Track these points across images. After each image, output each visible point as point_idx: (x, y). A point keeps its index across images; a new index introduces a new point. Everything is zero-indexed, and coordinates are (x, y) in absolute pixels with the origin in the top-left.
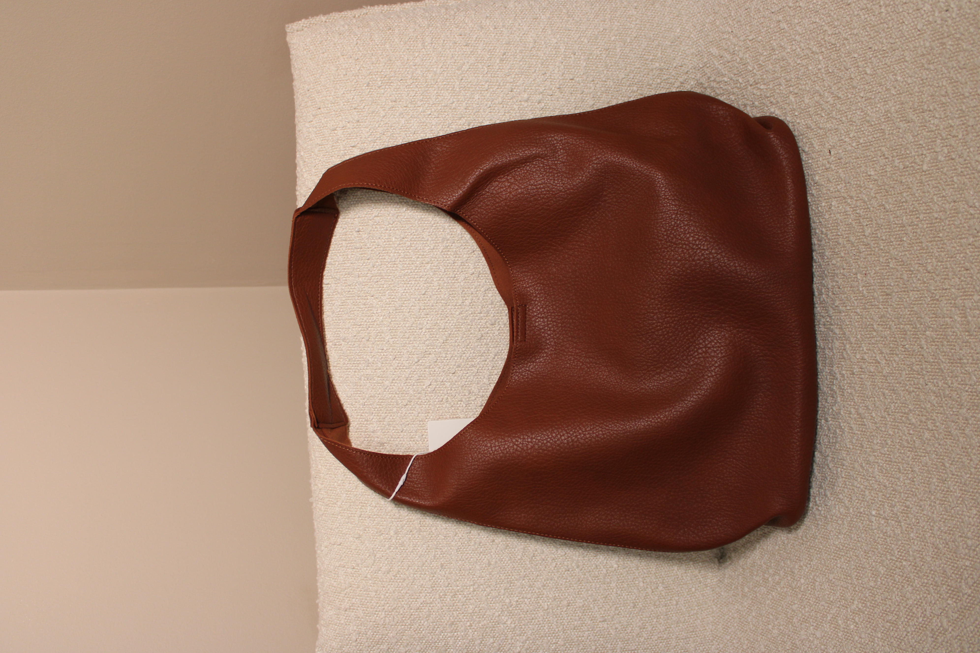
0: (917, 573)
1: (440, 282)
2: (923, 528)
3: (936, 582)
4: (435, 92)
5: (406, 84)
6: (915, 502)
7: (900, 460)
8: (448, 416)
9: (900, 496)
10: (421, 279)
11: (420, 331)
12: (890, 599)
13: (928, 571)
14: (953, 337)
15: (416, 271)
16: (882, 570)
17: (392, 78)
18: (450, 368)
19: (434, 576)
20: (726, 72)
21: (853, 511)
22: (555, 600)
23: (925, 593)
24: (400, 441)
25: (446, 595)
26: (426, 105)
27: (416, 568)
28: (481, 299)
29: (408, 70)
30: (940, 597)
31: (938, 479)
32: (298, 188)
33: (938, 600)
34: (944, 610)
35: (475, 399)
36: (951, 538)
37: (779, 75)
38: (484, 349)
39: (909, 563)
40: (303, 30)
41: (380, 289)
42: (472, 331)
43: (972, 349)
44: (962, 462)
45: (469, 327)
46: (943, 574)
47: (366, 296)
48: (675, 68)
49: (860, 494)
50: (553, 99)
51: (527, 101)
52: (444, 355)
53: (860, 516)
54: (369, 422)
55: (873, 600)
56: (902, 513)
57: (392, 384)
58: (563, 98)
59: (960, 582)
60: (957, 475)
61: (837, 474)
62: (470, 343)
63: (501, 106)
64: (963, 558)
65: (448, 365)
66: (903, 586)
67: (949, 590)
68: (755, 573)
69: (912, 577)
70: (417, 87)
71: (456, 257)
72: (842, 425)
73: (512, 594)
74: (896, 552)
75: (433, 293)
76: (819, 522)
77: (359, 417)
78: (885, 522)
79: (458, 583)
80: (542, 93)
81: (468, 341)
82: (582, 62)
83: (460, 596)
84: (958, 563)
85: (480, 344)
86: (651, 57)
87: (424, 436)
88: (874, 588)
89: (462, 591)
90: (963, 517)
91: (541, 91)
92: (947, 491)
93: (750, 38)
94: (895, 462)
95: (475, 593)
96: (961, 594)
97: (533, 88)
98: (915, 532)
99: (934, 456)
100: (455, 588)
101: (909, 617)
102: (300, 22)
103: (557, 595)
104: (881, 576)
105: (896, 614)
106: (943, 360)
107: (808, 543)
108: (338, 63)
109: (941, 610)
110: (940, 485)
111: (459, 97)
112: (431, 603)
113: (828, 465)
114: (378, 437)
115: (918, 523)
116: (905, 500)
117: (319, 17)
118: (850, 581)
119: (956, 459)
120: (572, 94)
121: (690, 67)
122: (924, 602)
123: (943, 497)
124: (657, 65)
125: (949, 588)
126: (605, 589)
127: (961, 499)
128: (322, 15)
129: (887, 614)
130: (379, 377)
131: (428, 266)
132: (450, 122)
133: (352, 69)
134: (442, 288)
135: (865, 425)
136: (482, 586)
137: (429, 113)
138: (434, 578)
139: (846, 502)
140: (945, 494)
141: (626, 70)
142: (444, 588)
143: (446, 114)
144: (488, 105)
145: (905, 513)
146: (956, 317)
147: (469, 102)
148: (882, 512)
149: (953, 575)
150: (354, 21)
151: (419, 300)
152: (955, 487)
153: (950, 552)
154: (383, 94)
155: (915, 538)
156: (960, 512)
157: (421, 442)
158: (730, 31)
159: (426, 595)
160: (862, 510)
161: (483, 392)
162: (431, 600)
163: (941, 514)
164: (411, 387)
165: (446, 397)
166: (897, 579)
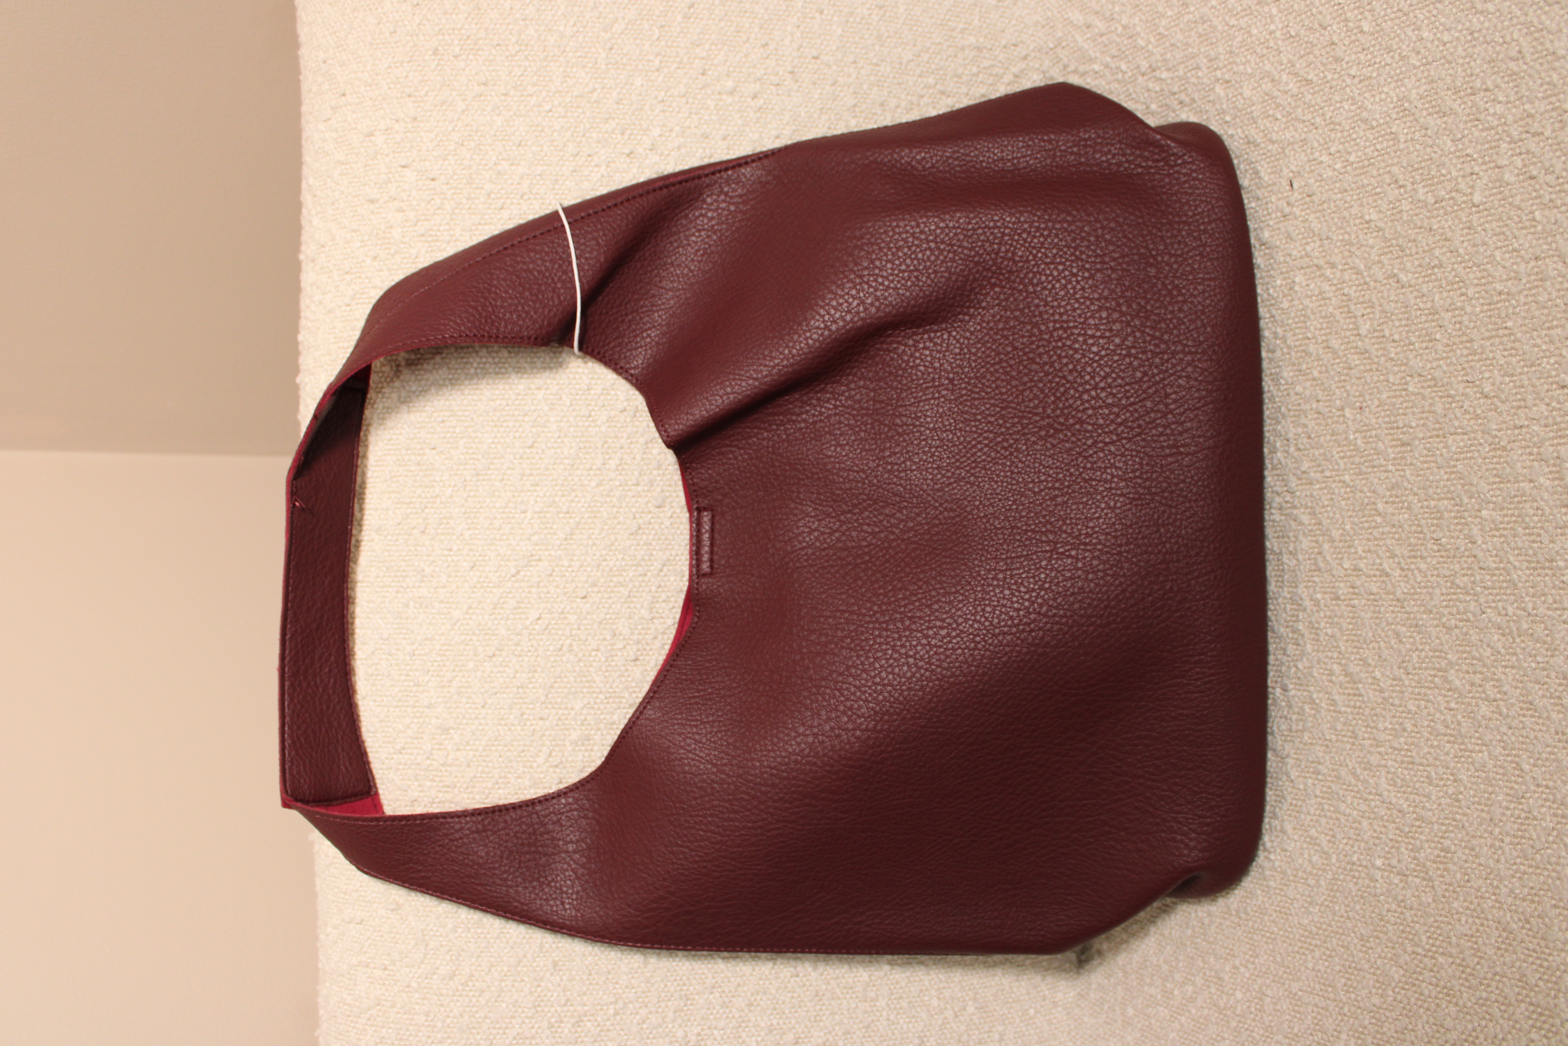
0: (1467, 980)
1: (562, 424)
2: (1478, 890)
3: (1506, 998)
4: (561, 69)
5: (507, 53)
6: (1462, 840)
7: (1431, 760)
8: (572, 679)
9: (1432, 830)
10: (527, 418)
11: (523, 515)
13: (1489, 976)
14: (1535, 518)
15: (517, 402)
16: (1396, 974)
17: (481, 42)
18: (577, 587)
19: (539, 986)
20: (1098, 54)
21: (1338, 860)
22: (771, 1031)
23: (1484, 1018)
24: (480, 724)
25: (562, 1022)
27: (505, 969)
28: (638, 457)
29: (511, 27)
30: (1513, 1027)
31: (1507, 794)
33: (1510, 1033)
35: (624, 647)
36: (1536, 909)
37: (1195, 51)
38: (642, 552)
39: (1451, 960)
41: (449, 435)
42: (621, 519)
44: (1556, 760)
45: (615, 510)
46: (1520, 980)
47: (422, 449)
48: (1005, 47)
49: (1351, 827)
50: (780, 92)
51: (731, 93)
52: (566, 563)
53: (1351, 870)
54: (421, 689)
55: (1377, 1032)
56: (1435, 862)
57: (467, 616)
58: (798, 91)
59: (1555, 997)
60: (1547, 787)
61: (1305, 790)
62: (616, 540)
63: (684, 100)
65: (573, 581)
66: (1438, 1005)
67: (1533, 1012)
68: (1148, 981)
69: (1457, 988)
70: (526, 58)
71: (592, 378)
72: (1315, 696)
73: (689, 1020)
74: (1424, 938)
75: (549, 445)
76: (1272, 883)
77: (403, 678)
78: (1401, 881)
79: (585, 998)
80: (759, 80)
81: (613, 537)
82: (834, 27)
83: (589, 1024)
84: (1551, 958)
85: (635, 542)
86: (961, 26)
87: (525, 717)
88: (1380, 1008)
89: (592, 1015)
90: (1558, 868)
91: (758, 75)
92: (1527, 818)
94: (1421, 764)
95: (618, 1017)
96: (1558, 1022)
97: (744, 70)
98: (1461, 898)
99: (1499, 750)
100: (579, 1008)
103: (775, 1022)
104: (1393, 984)
106: (1517, 564)
107: (1251, 923)
108: (380, 11)
110: (1512, 805)
111: (606, 81)
112: (533, 1038)
113: (1287, 774)
114: (437, 718)
115: (1468, 881)
118: (1332, 996)
119: (1544, 756)
120: (815, 84)
121: (1031, 47)
122: (1482, 1037)
123: (1519, 830)
124: (972, 40)
125: (1532, 1008)
126: (866, 1012)
127: (1555, 833)
130: (442, 602)
132: (588, 126)
133: (406, 22)
134: (566, 436)
135: (1360, 695)
136: (631, 1006)
137: (548, 108)
138: (539, 989)
140: (1522, 824)
141: (915, 45)
142: (559, 1009)
143: (580, 111)
144: (660, 98)
145: (1441, 863)
146: (1542, 480)
147: (624, 91)
148: (1394, 862)
149: (1541, 983)
151: (521, 458)
152: (1543, 810)
153: (1534, 937)
154: (464, 70)
155: (1461, 910)
156: (1553, 859)
157: (519, 728)
159: (524, 1022)
160: (1355, 858)
161: (640, 634)
162: (533, 1031)
163: (1515, 864)
164: (502, 622)
165: (568, 642)
166: (1426, 992)
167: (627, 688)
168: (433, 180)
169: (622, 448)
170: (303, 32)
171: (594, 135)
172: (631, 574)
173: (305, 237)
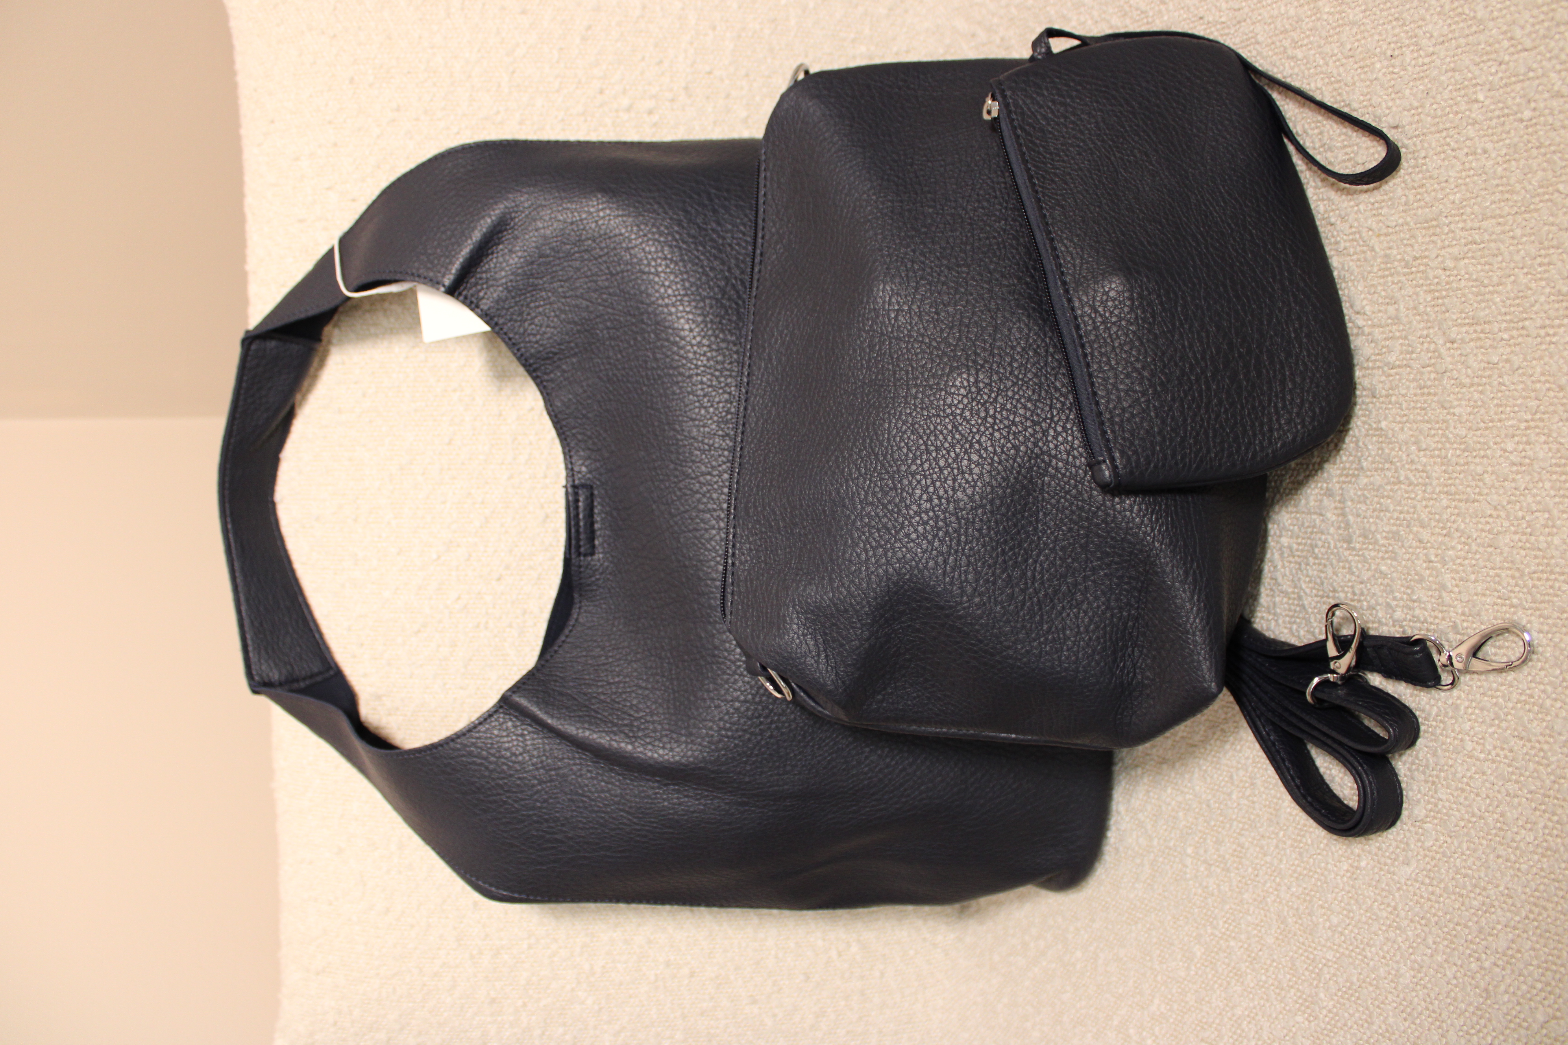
0: (1251, 963)
3: (1279, 982)
6: (1254, 839)
11: (443, 506)
12: (1209, 1002)
13: (1268, 962)
14: (1323, 550)
16: (1198, 951)
18: (492, 570)
22: (669, 965)
23: (1262, 998)
33: (1281, 1013)
34: (1290, 1031)
39: (1240, 944)
43: (1353, 573)
56: (1232, 855)
59: (1317, 986)
64: (1324, 946)
66: (1229, 983)
69: (1243, 969)
74: (1221, 923)
88: (1184, 979)
101: (1235, 1037)
105: (1216, 1029)
106: (1308, 591)
109: (1285, 1031)
116: (1239, 834)
123: (1298, 835)
129: (1203, 1028)
139: (1149, 827)
140: (1301, 830)
145: (1237, 856)
148: (1202, 851)
149: (1307, 973)
153: (1305, 932)
155: (1250, 901)
156: (1323, 865)
160: (1171, 844)
166: (1220, 970)
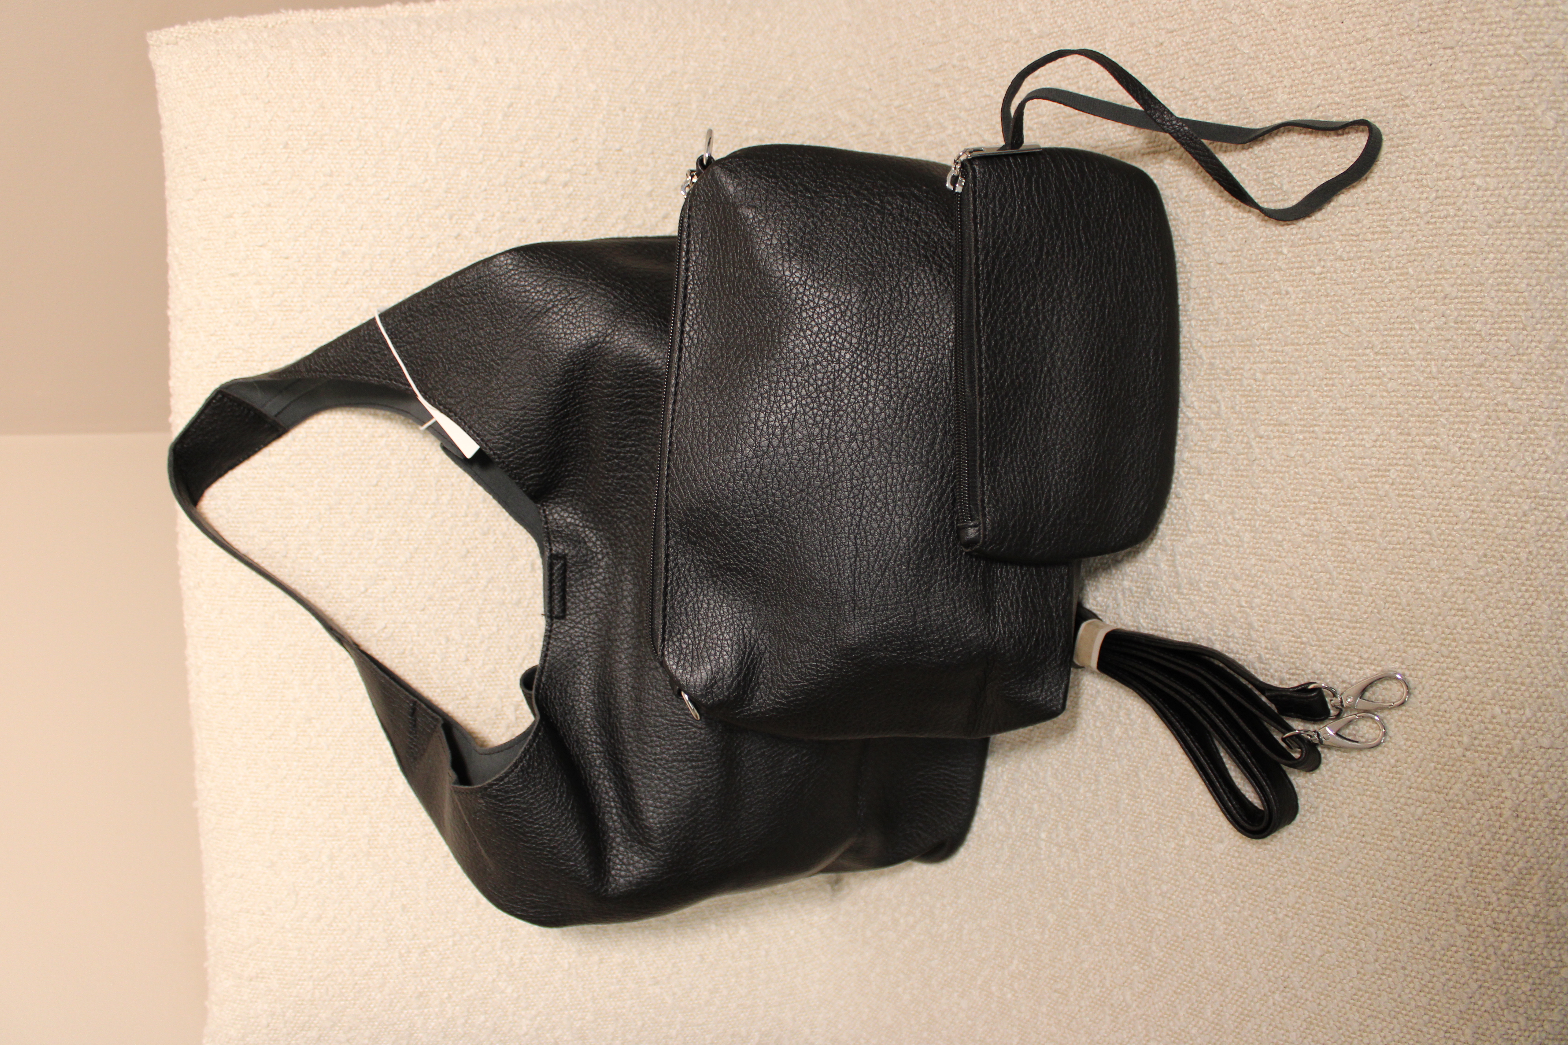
1: (403, 466)
2: (1107, 862)
4: (397, 163)
5: (349, 148)
7: (1081, 763)
9: (1079, 815)
10: (371, 462)
15: (363, 448)
17: (326, 138)
19: (391, 924)
21: (1016, 831)
25: (410, 952)
26: (382, 184)
27: (363, 912)
29: (352, 124)
30: (1124, 961)
31: (1129, 794)
32: (171, 304)
35: (458, 650)
36: (1142, 879)
38: (471, 572)
40: (176, 43)
42: (452, 545)
44: (1161, 773)
45: (447, 537)
46: (1129, 928)
49: (1026, 807)
50: (588, 181)
51: (545, 182)
52: (407, 582)
53: (1025, 839)
54: (286, 686)
55: (1037, 960)
58: (603, 180)
60: (1154, 792)
62: (449, 562)
63: (504, 189)
65: (413, 596)
67: (1136, 951)
70: (366, 153)
75: (391, 484)
78: (1058, 850)
79: (429, 933)
80: (570, 170)
81: (446, 560)
82: (635, 123)
83: (432, 953)
84: (1149, 914)
85: (465, 564)
89: (435, 946)
90: (1157, 851)
91: (569, 167)
92: (1140, 813)
93: (896, 103)
95: (456, 947)
96: (1150, 958)
97: (556, 162)
98: (1096, 867)
99: (1125, 761)
100: (424, 941)
102: (172, 29)
104: (1049, 926)
108: (235, 106)
110: (1131, 803)
111: (436, 173)
112: (387, 965)
114: (301, 710)
115: (1101, 855)
117: (204, 23)
120: (617, 173)
125: (1135, 948)
127: (1157, 826)
128: (209, 21)
131: (383, 442)
132: (421, 212)
133: (258, 118)
137: (386, 196)
138: (391, 927)
142: (407, 943)
143: (414, 199)
144: (483, 188)
147: (452, 181)
150: (265, 35)
151: (368, 494)
152: (1151, 808)
154: (311, 162)
158: (867, 87)
165: (409, 647)
167: (459, 684)
168: (287, 258)
169: (453, 485)
170: (165, 117)
171: (426, 220)
172: (462, 590)
173: (173, 296)
